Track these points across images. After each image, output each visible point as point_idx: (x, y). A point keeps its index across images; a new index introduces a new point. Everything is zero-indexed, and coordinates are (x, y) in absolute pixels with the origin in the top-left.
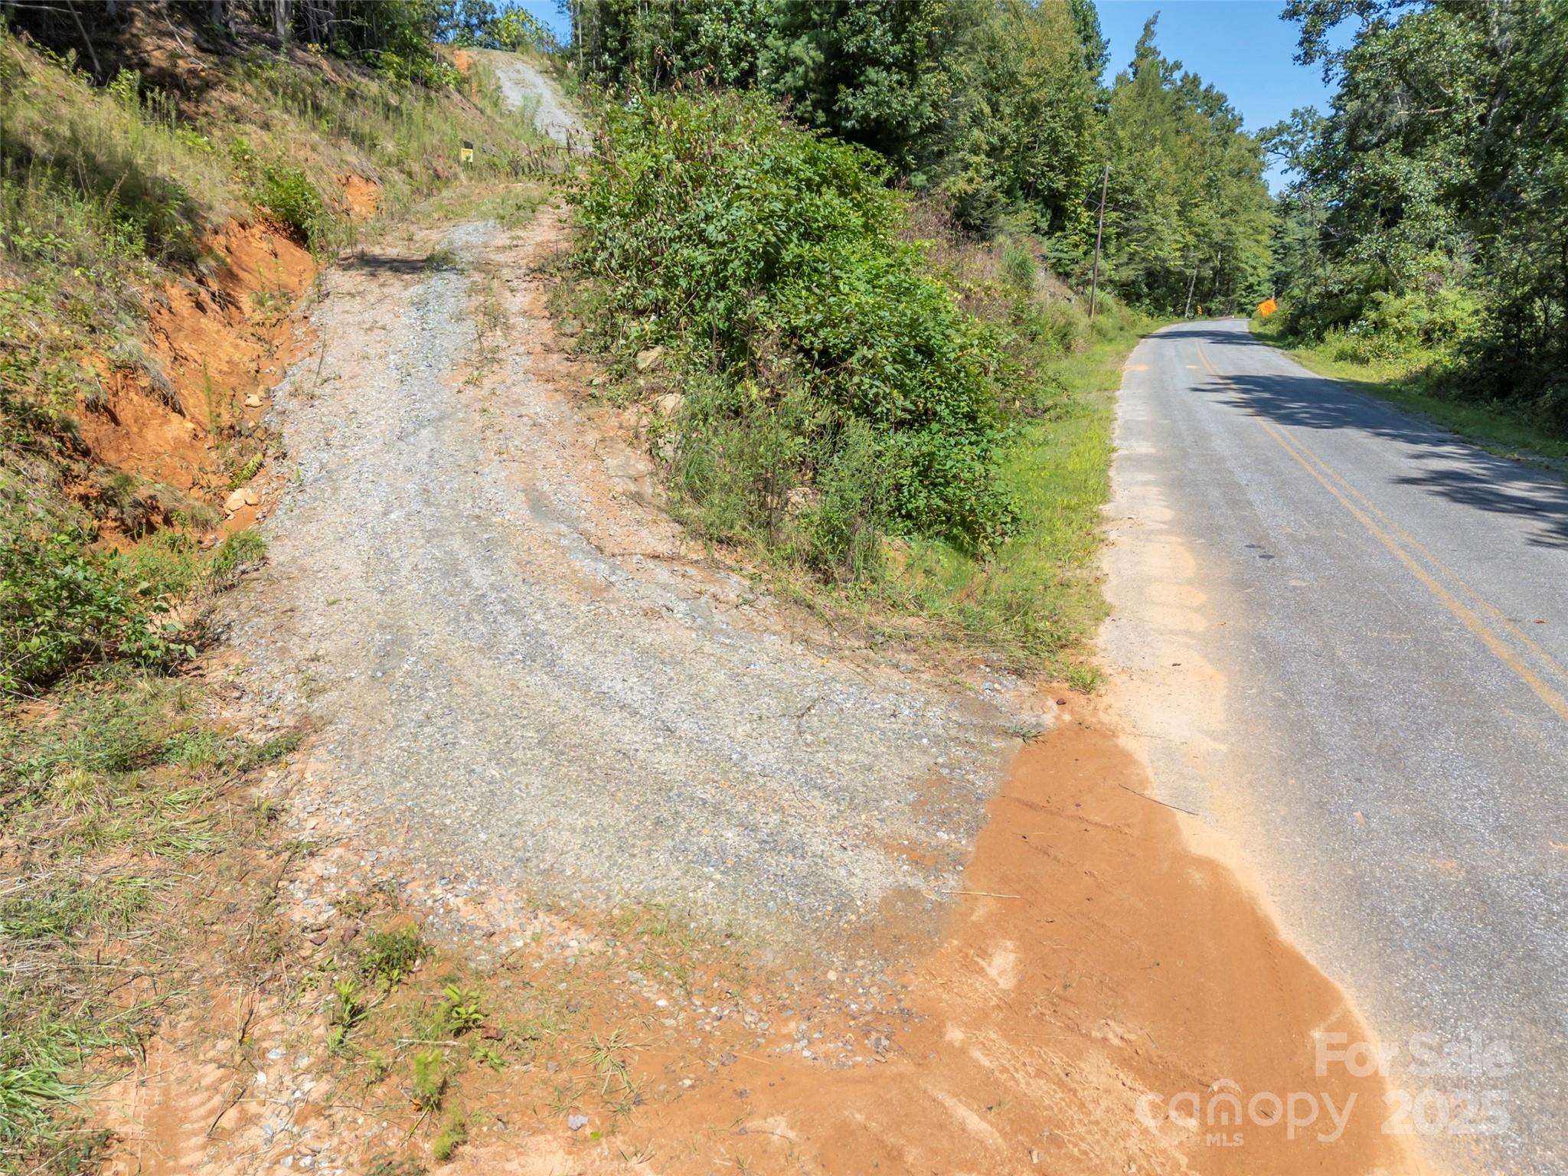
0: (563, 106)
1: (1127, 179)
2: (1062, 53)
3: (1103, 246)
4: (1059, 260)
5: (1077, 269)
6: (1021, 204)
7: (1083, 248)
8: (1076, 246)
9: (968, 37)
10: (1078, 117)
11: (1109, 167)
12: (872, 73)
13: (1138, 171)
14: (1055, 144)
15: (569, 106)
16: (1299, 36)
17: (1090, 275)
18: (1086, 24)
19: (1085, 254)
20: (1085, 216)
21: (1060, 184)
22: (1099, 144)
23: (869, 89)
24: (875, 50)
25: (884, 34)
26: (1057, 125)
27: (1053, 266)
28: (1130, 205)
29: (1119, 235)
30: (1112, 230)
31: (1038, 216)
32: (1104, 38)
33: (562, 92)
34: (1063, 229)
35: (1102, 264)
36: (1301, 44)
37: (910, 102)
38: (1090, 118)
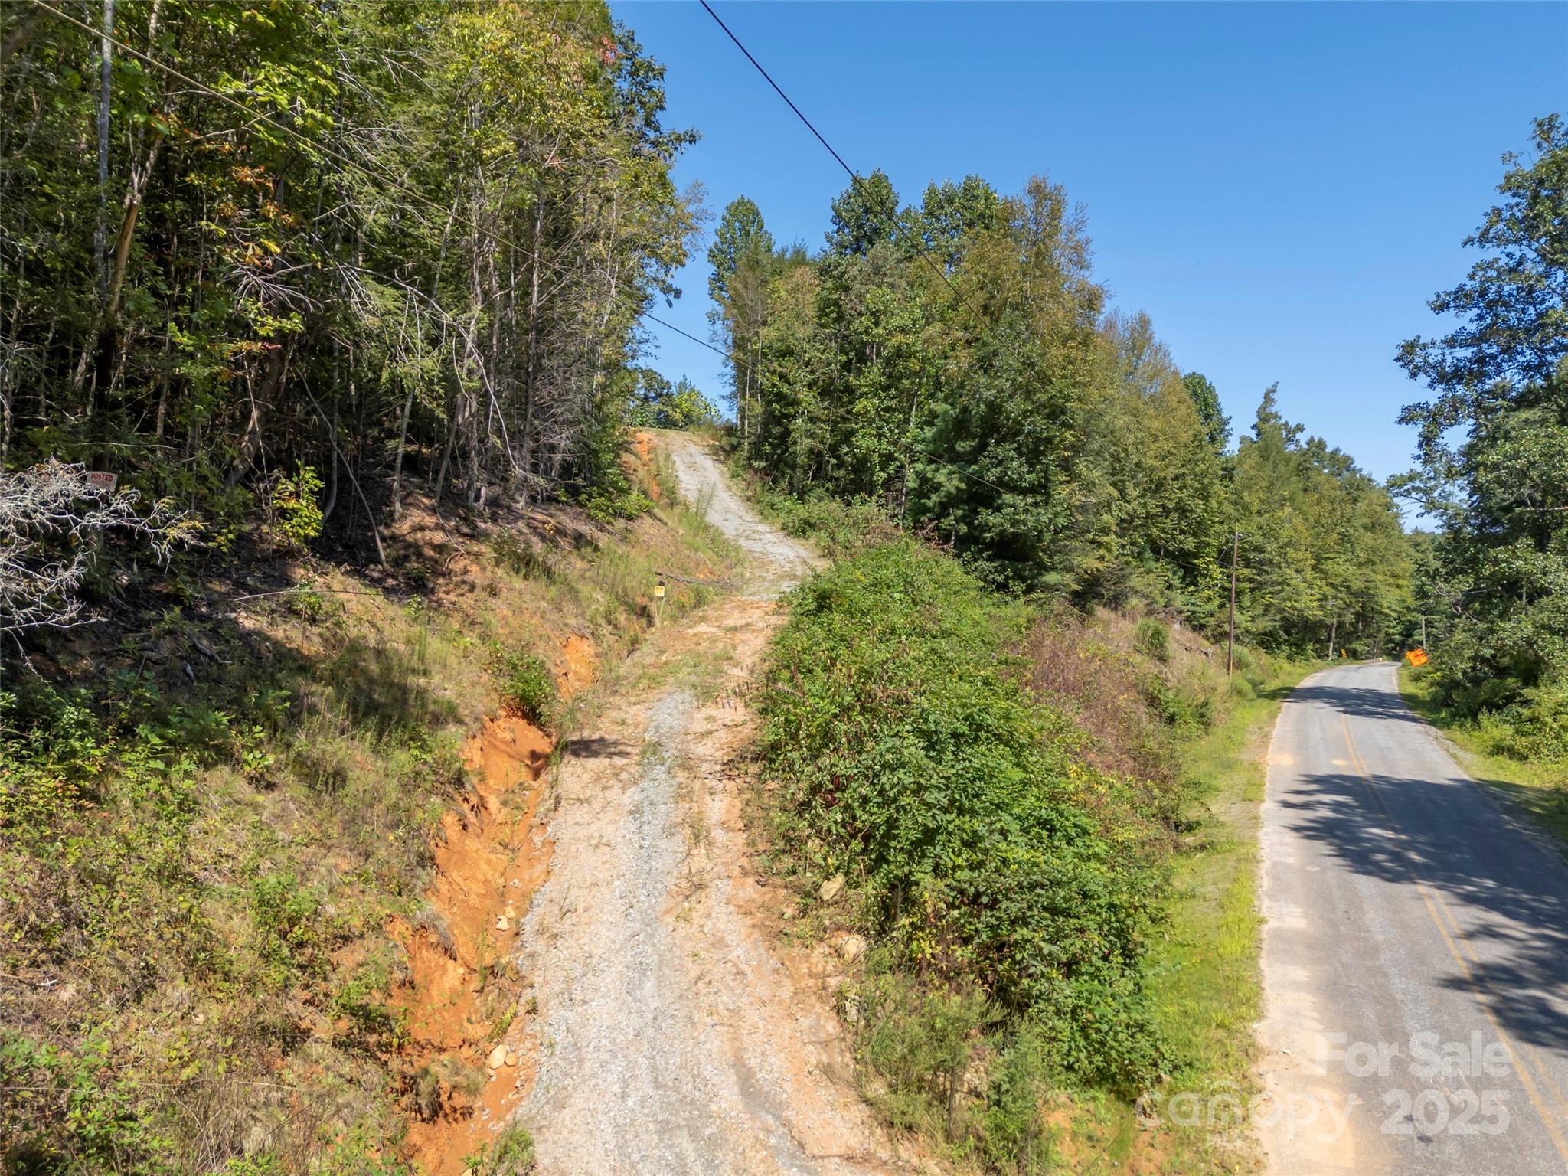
0: (729, 488)
1: (1258, 539)
2: (1185, 436)
3: (1239, 601)
4: (1194, 613)
5: (1212, 621)
6: (1153, 564)
7: (1216, 601)
8: (1209, 599)
9: (1096, 446)
10: (1205, 488)
11: (1237, 527)
12: (1008, 498)
13: (1268, 533)
14: (1183, 510)
15: (734, 488)
16: (1417, 440)
17: (1227, 627)
18: (1207, 405)
19: (1221, 606)
20: (1216, 571)
21: (1190, 544)
22: (1228, 508)
23: (1006, 511)
24: (1012, 479)
25: (1021, 465)
26: (1184, 495)
27: (1188, 619)
28: (1260, 562)
29: (1252, 590)
30: (1247, 585)
31: (1170, 574)
32: (1225, 415)
33: (728, 475)
34: (1196, 584)
35: (1238, 617)
36: (1420, 445)
37: (1044, 519)
38: (1217, 487)
